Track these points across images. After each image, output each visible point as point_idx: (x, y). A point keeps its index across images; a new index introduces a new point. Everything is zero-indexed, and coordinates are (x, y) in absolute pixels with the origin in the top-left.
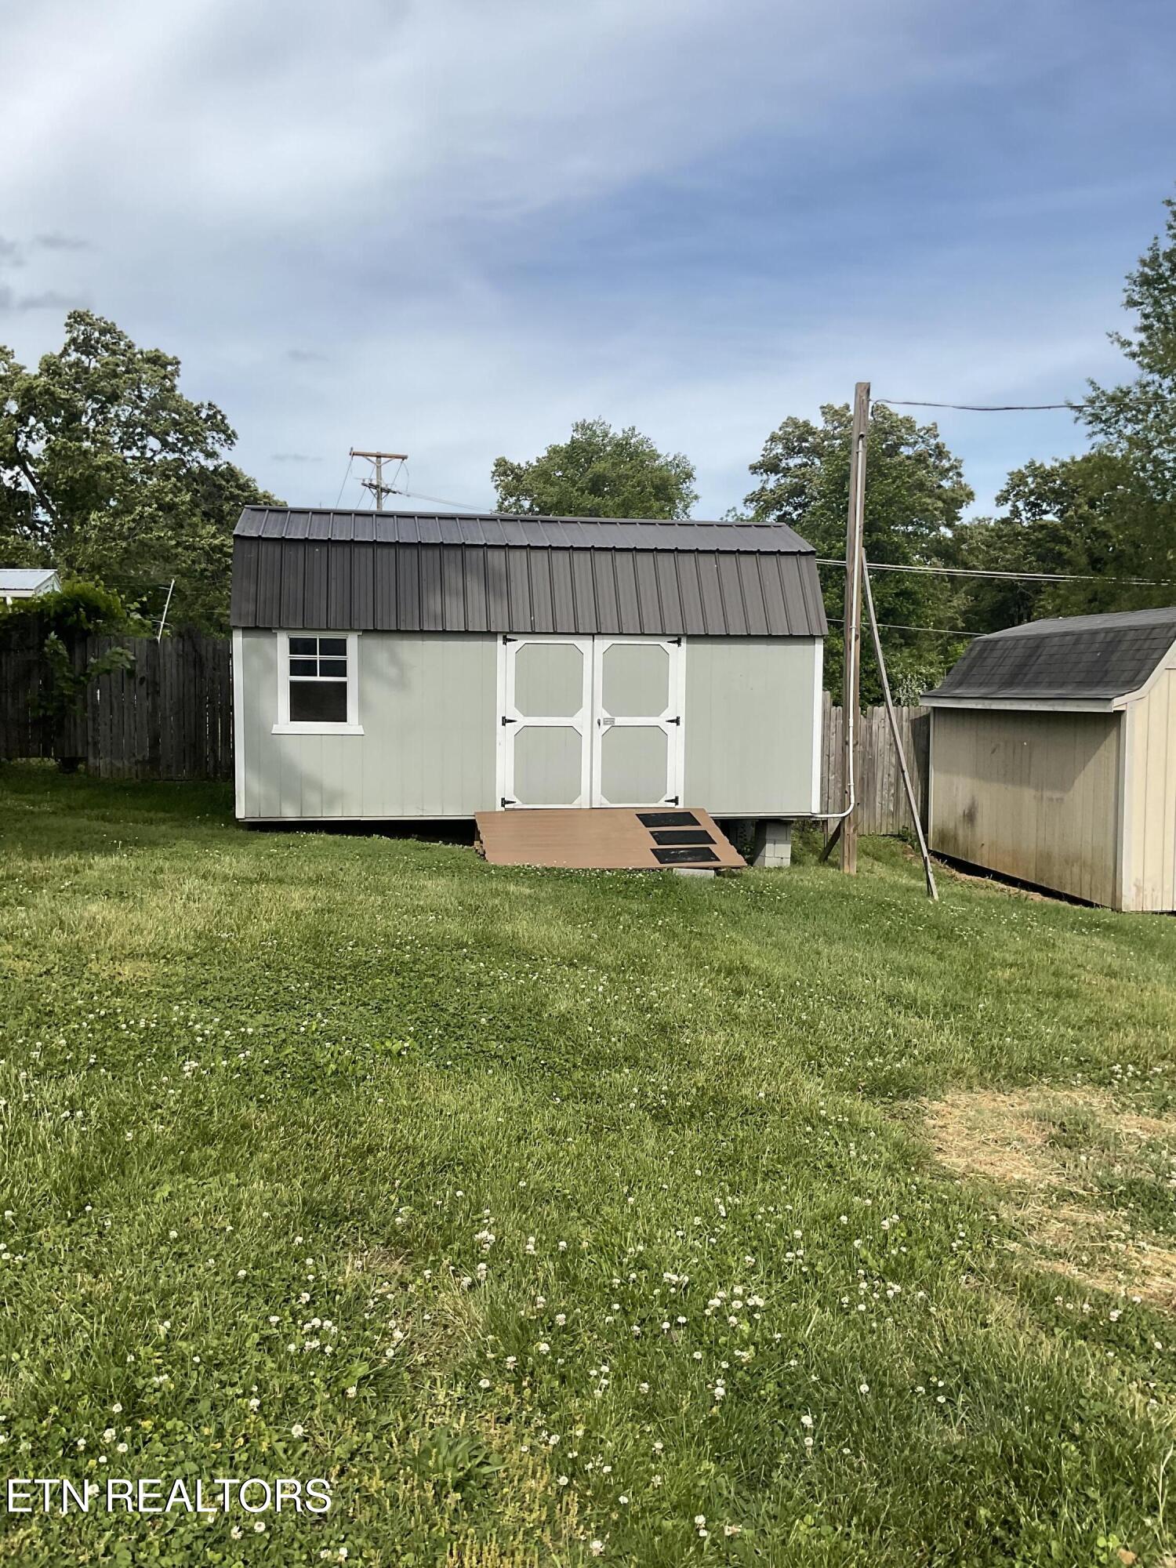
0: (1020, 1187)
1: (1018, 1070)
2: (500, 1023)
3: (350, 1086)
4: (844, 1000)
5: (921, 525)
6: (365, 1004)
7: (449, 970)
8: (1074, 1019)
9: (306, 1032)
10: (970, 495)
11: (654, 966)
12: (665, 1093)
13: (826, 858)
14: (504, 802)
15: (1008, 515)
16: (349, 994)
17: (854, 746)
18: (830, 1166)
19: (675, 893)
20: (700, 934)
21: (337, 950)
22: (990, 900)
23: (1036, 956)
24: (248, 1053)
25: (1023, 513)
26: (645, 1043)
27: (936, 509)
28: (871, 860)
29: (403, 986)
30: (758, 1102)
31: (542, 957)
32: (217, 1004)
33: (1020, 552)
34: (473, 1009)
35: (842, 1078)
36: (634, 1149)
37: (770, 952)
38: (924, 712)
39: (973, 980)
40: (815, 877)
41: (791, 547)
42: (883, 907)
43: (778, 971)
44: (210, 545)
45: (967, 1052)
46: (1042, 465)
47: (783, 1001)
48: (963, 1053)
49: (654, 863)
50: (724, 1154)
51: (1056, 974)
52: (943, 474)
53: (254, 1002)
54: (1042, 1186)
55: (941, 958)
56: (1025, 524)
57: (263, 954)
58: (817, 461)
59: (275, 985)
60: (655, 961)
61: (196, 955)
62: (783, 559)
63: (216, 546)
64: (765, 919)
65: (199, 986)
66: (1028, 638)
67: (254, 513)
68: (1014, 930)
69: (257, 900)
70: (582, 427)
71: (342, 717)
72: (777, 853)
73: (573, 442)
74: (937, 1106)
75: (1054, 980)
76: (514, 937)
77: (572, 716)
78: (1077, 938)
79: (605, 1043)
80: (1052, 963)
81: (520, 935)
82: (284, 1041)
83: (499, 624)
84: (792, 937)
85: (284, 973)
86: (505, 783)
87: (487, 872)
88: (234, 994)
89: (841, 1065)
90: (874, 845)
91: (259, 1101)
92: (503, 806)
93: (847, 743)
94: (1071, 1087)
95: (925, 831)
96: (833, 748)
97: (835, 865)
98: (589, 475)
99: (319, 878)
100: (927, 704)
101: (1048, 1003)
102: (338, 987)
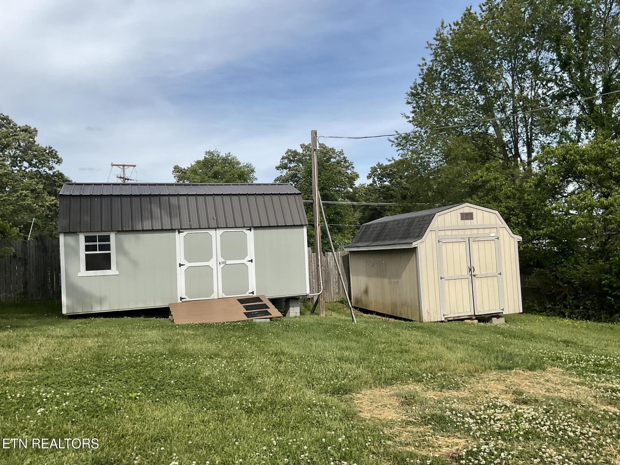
0: (391, 421)
1: (388, 379)
2: (180, 383)
3: (114, 412)
4: (322, 361)
5: (341, 187)
6: (120, 380)
7: (158, 364)
8: (408, 360)
9: (93, 393)
10: (357, 176)
11: (245, 355)
12: (251, 402)
13: (314, 312)
14: (181, 299)
15: (372, 182)
16: (113, 377)
17: (321, 267)
18: (318, 422)
19: (254, 328)
20: (264, 342)
21: (108, 361)
22: (375, 322)
23: (393, 339)
24: (67, 403)
25: (377, 182)
26: (242, 384)
27: (346, 181)
28: (331, 311)
29: (137, 372)
30: (289, 401)
31: (198, 356)
32: (53, 385)
33: (377, 195)
34: (168, 378)
35: (321, 389)
36: (237, 424)
37: (292, 346)
38: (346, 253)
39: (370, 349)
40: (309, 319)
41: (292, 192)
42: (336, 327)
43: (295, 353)
44: (50, 204)
45: (369, 375)
46: (382, 164)
47: (298, 363)
48: (367, 376)
49: (245, 318)
50: (275, 422)
51: (401, 345)
52: (347, 167)
53: (70, 383)
54: (399, 420)
55: (358, 342)
56: (378, 186)
57: (74, 364)
58: (301, 165)
59: (80, 376)
60: (246, 353)
61: (44, 367)
62: (289, 196)
63: (53, 204)
64: (290, 335)
65: (45, 379)
66: (381, 223)
67: (68, 185)
68: (385, 331)
69: (72, 344)
70: (209, 153)
71: (109, 268)
72: (294, 311)
73: (205, 158)
74: (359, 395)
75: (400, 347)
76: (186, 349)
77: (208, 261)
78: (407, 332)
79: (225, 386)
80: (399, 341)
81: (189, 349)
82: (84, 397)
83: (176, 225)
84: (301, 340)
85: (83, 371)
86: (181, 291)
87: (174, 327)
88: (61, 381)
89: (321, 384)
90: (331, 306)
91: (72, 422)
92: (181, 300)
93: (318, 266)
94: (408, 384)
95: (350, 299)
96: (313, 269)
97: (316, 314)
98: (212, 171)
99: (100, 334)
100: (347, 250)
101: (398, 355)
102: (108, 375)
